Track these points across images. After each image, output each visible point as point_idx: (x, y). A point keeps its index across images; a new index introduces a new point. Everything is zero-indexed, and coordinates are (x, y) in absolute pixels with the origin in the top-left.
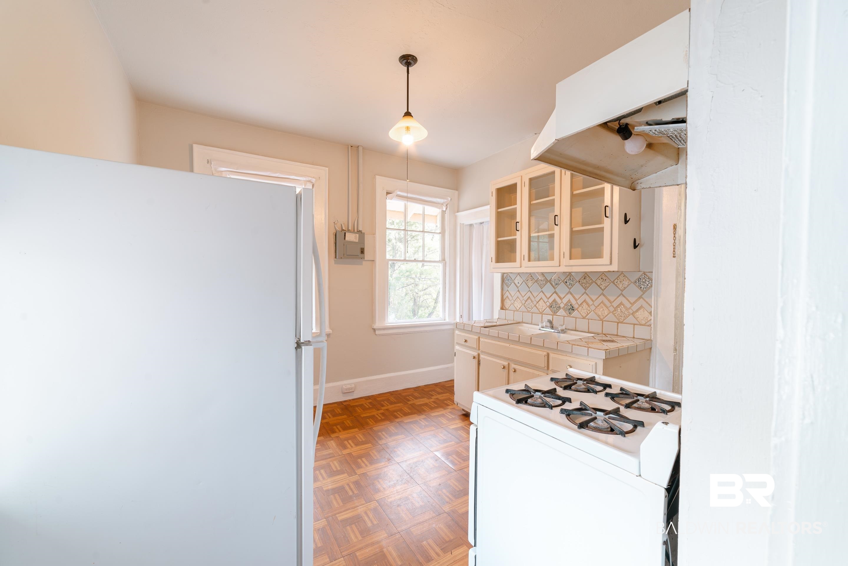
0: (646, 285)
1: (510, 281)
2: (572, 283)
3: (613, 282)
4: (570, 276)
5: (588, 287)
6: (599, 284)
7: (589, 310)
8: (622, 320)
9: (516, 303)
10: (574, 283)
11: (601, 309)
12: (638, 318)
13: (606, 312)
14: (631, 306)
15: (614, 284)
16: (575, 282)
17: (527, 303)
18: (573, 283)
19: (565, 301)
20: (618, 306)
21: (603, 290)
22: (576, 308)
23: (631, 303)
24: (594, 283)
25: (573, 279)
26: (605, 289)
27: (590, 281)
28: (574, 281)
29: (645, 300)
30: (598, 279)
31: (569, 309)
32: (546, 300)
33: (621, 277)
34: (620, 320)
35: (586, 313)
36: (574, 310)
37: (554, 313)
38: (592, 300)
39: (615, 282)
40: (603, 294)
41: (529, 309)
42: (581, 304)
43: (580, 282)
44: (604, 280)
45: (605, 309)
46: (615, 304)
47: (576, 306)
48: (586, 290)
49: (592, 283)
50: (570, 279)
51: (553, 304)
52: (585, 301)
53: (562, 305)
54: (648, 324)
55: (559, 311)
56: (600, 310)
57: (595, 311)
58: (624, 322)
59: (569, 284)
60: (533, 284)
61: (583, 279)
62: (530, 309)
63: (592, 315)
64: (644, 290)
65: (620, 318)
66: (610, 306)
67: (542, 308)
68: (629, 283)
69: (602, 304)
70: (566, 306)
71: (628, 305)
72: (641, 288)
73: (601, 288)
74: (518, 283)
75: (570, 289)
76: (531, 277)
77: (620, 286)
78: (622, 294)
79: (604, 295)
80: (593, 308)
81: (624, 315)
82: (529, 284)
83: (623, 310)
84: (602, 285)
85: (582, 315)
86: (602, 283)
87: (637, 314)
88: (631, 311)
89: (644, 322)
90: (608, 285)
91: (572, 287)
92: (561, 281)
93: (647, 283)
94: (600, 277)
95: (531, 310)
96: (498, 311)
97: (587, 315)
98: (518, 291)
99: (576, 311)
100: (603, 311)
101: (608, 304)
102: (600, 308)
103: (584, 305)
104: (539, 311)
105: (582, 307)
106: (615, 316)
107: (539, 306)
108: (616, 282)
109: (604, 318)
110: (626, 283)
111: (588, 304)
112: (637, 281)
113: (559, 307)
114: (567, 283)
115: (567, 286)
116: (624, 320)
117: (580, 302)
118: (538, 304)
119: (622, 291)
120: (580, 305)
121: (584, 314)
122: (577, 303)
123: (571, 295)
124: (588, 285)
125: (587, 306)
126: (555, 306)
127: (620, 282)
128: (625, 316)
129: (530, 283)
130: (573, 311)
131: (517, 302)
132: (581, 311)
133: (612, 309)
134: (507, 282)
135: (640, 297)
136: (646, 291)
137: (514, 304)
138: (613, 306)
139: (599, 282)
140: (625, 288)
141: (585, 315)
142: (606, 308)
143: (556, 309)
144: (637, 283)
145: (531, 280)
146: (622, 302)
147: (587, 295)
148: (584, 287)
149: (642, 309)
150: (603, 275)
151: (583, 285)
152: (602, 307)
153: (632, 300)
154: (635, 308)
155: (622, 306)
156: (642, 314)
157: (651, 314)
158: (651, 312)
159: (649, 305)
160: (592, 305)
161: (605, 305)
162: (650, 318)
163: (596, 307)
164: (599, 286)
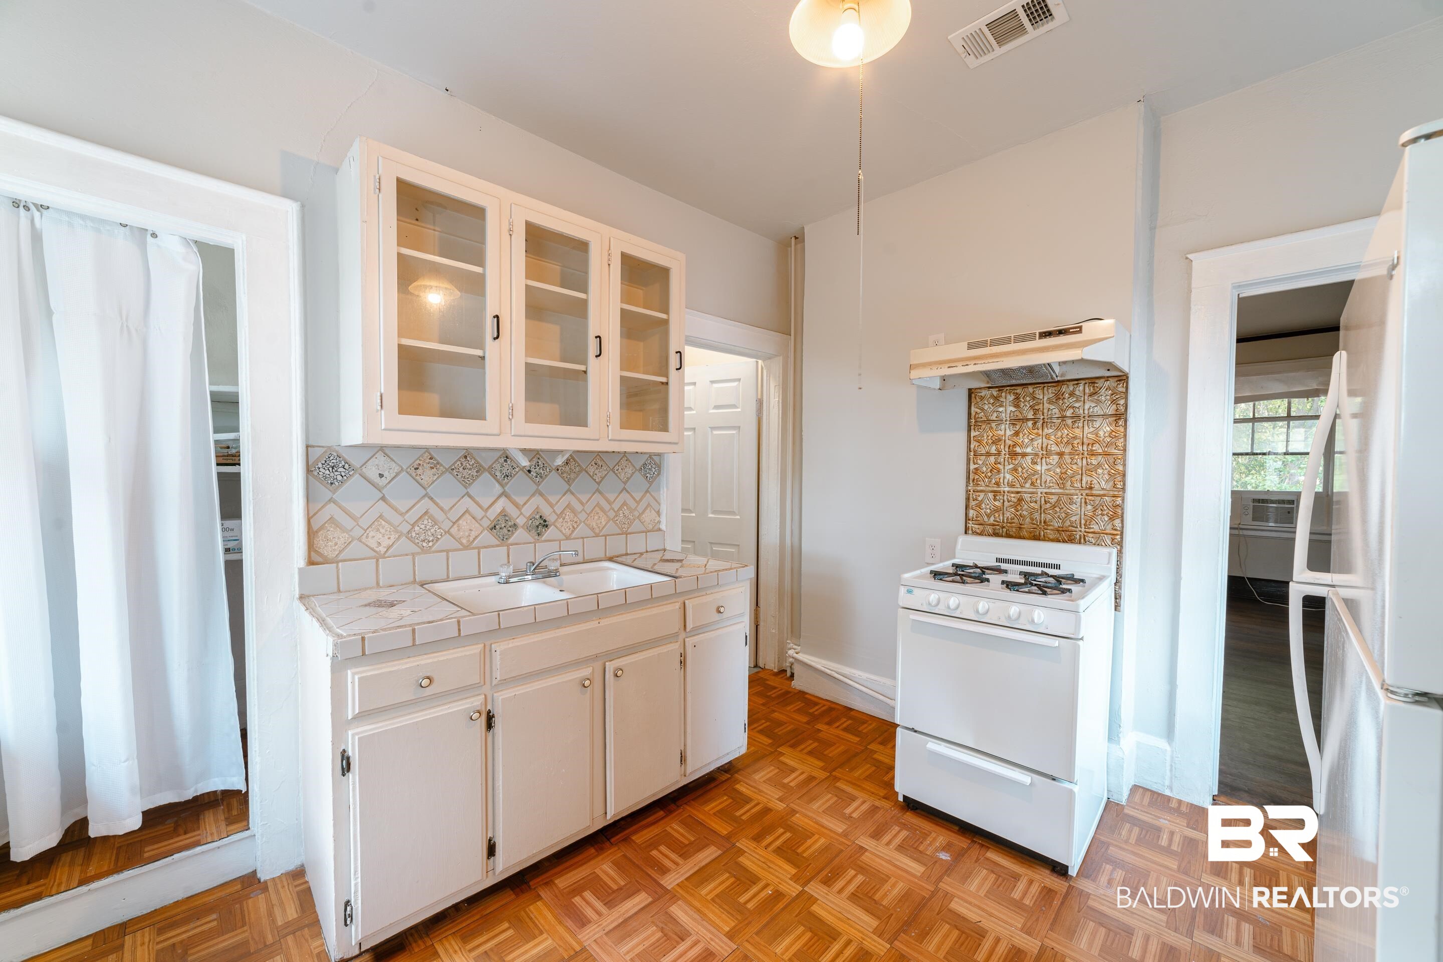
0: (652, 473)
1: (341, 470)
2: (542, 472)
3: (613, 470)
4: (539, 458)
5: (574, 480)
6: (592, 474)
7: (576, 522)
8: (626, 529)
9: (372, 534)
10: (546, 473)
11: (596, 517)
12: (645, 521)
13: (603, 520)
14: (637, 506)
15: (614, 472)
16: (548, 470)
17: (417, 528)
18: (544, 473)
19: (528, 510)
20: (620, 509)
21: (599, 483)
22: (553, 521)
23: (636, 502)
24: (584, 472)
25: (545, 465)
26: (601, 482)
27: (577, 469)
29: (652, 495)
30: (590, 463)
31: (538, 527)
32: (479, 513)
33: (624, 462)
34: (622, 529)
35: (571, 527)
36: (547, 526)
37: (503, 540)
38: (582, 504)
39: (615, 470)
40: (598, 490)
41: (425, 544)
42: (562, 512)
43: (558, 470)
44: (599, 466)
45: (601, 516)
46: (616, 506)
47: (551, 519)
48: (570, 485)
49: (580, 472)
50: (538, 465)
51: (499, 520)
52: (568, 506)
53: (521, 521)
54: (656, 528)
55: (513, 534)
56: (594, 519)
57: (586, 521)
58: (629, 531)
59: (535, 474)
60: (438, 478)
61: (565, 464)
62: (431, 544)
63: (582, 530)
64: (650, 480)
65: (623, 526)
66: (609, 510)
67: (467, 534)
68: (633, 471)
69: (597, 508)
70: (531, 521)
71: (632, 504)
72: (647, 477)
73: (595, 480)
74: (381, 476)
75: (538, 484)
76: (430, 459)
77: (622, 476)
78: (624, 489)
79: (600, 493)
80: (583, 516)
81: (628, 520)
82: (422, 477)
83: (627, 512)
84: (596, 474)
85: (563, 534)
86: (597, 472)
87: (644, 516)
88: (636, 514)
89: (651, 527)
90: (606, 475)
91: (541, 480)
92: (517, 470)
93: (654, 470)
94: (593, 460)
95: (433, 545)
96: (296, 571)
97: (573, 531)
98: (383, 498)
99: (553, 527)
100: (599, 519)
101: (606, 506)
102: (594, 515)
103: (568, 514)
104: (462, 544)
105: (564, 519)
106: (616, 524)
107: (459, 530)
108: (617, 470)
109: (601, 531)
110: (629, 471)
111: (573, 511)
112: (642, 468)
113: (515, 526)
114: (532, 473)
115: (531, 478)
116: (628, 528)
117: (558, 509)
118: (455, 526)
119: (625, 483)
120: (559, 516)
121: (567, 530)
122: (554, 511)
123: (542, 496)
124: (573, 476)
125: (572, 515)
126: (503, 525)
127: (622, 469)
128: (629, 522)
129: (427, 475)
130: (546, 529)
131: (378, 530)
132: (562, 526)
133: (612, 514)
134: (327, 472)
135: (647, 491)
136: (652, 482)
137: (364, 539)
138: (613, 509)
139: (591, 470)
140: (628, 479)
141: (568, 532)
142: (604, 514)
143: (506, 532)
144: (643, 471)
145: (432, 468)
146: (625, 501)
147: (573, 494)
148: (566, 479)
149: (649, 508)
150: (598, 457)
151: (565, 475)
152: (598, 513)
153: (638, 496)
154: (641, 508)
155: (625, 508)
156: (649, 516)
157: (658, 513)
158: (659, 511)
159: (656, 501)
160: (581, 512)
161: (602, 509)
162: (657, 519)
163: (588, 515)
164: (592, 477)
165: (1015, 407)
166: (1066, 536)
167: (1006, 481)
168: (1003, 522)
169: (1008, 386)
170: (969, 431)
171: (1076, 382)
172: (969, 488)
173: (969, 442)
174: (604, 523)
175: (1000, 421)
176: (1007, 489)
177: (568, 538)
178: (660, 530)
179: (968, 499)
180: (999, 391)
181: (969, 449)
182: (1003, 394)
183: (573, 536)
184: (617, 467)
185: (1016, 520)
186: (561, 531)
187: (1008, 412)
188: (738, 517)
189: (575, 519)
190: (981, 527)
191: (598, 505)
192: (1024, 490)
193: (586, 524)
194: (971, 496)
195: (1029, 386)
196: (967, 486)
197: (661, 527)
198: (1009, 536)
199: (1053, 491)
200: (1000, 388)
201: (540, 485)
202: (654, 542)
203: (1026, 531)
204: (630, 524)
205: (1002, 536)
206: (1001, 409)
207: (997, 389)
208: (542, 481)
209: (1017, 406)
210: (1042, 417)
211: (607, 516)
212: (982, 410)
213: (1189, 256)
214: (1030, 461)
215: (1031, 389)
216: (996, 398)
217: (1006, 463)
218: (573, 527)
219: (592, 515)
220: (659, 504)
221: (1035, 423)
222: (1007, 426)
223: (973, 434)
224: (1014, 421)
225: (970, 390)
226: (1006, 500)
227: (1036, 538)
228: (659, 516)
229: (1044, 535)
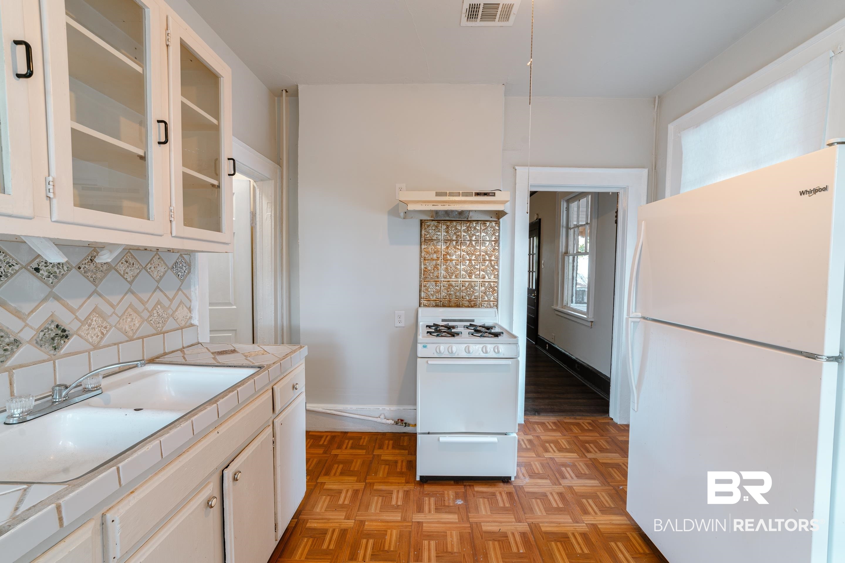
0: (183, 271)
2: (58, 271)
3: (145, 268)
5: (101, 280)
6: (122, 273)
7: (106, 328)
8: (161, 329)
10: (63, 272)
11: (129, 320)
12: (178, 318)
13: (137, 322)
14: (171, 304)
15: (147, 271)
16: (65, 268)
18: (60, 272)
19: (37, 320)
20: (154, 308)
21: (131, 283)
22: (75, 330)
23: (169, 300)
24: (113, 271)
26: (133, 281)
27: (105, 267)
28: (63, 267)
29: (183, 293)
30: (120, 262)
31: (53, 339)
33: (156, 260)
34: (158, 329)
35: (99, 334)
36: (67, 337)
38: (112, 306)
39: (148, 268)
40: (130, 291)
42: (87, 318)
43: (79, 268)
44: (130, 264)
45: (134, 318)
46: (150, 305)
47: (72, 327)
48: (96, 286)
49: (109, 270)
52: (95, 310)
53: (26, 335)
54: (188, 324)
55: (13, 353)
56: (126, 322)
57: (118, 325)
58: (164, 330)
59: (47, 274)
61: (88, 262)
63: (112, 335)
64: (181, 278)
65: (158, 325)
66: (143, 311)
68: (166, 269)
69: (129, 309)
70: (42, 333)
71: (166, 303)
72: (178, 276)
73: (126, 279)
75: (52, 285)
77: (155, 274)
78: (158, 287)
79: (133, 293)
81: (163, 319)
83: (161, 311)
84: (127, 273)
85: (90, 343)
86: (128, 270)
87: (177, 313)
88: (170, 312)
89: (183, 323)
90: (138, 274)
91: (56, 280)
92: (18, 267)
93: (184, 268)
94: (123, 258)
97: (102, 338)
99: (75, 336)
100: (132, 321)
101: (140, 307)
102: (126, 318)
103: (94, 319)
105: (89, 326)
106: (151, 324)
108: (150, 269)
109: (134, 334)
110: (162, 269)
111: (102, 315)
112: (174, 266)
113: (16, 342)
114: (42, 272)
115: (41, 279)
116: (163, 327)
117: (82, 314)
119: (158, 282)
120: (83, 323)
121: (94, 338)
122: (77, 318)
123: (58, 301)
124: (99, 275)
125: (100, 320)
127: (154, 268)
128: (163, 321)
130: (66, 340)
132: (87, 334)
133: (146, 314)
135: (179, 289)
136: (183, 280)
138: (147, 309)
139: (122, 268)
140: (161, 277)
141: (95, 340)
142: (137, 316)
143: (3, 352)
144: (175, 270)
146: (159, 300)
147: (100, 295)
148: (92, 279)
149: (181, 306)
150: (129, 254)
151: (89, 274)
152: (130, 315)
153: (171, 294)
154: (174, 306)
155: (159, 307)
156: (182, 313)
157: (190, 309)
158: (190, 308)
159: (188, 298)
160: (111, 315)
161: (136, 311)
162: (189, 315)
163: (120, 317)
164: (123, 276)
165: (446, 233)
166: (472, 304)
167: (442, 275)
168: (441, 298)
169: (443, 220)
170: (421, 245)
171: (477, 222)
172: (421, 279)
173: (421, 252)
174: (138, 325)
175: (438, 240)
176: (443, 279)
177: (96, 347)
178: (192, 325)
179: (420, 286)
180: (438, 222)
181: (421, 256)
182: (440, 225)
183: (103, 343)
184: (149, 266)
185: (448, 297)
186: (87, 340)
187: (443, 235)
188: (235, 307)
189: (104, 324)
190: (429, 302)
191: (131, 306)
192: (451, 280)
193: (118, 329)
194: (422, 284)
195: (454, 222)
196: (420, 278)
197: (193, 322)
198: (444, 306)
199: (466, 280)
200: (439, 221)
201: (54, 287)
202: (188, 338)
203: (453, 303)
204: (164, 323)
205: (440, 307)
206: (439, 233)
207: (437, 222)
208: (58, 282)
209: (447, 232)
210: (460, 240)
211: (141, 317)
212: (428, 233)
213: (517, 168)
214: (454, 264)
215: (455, 223)
216: (437, 227)
217: (442, 265)
218: (102, 333)
219: (124, 317)
220: (190, 301)
221: (457, 242)
222: (442, 243)
223: (423, 247)
224: (446, 241)
225: (421, 220)
226: (442, 286)
227: (458, 306)
228: (190, 312)
229: (462, 304)
